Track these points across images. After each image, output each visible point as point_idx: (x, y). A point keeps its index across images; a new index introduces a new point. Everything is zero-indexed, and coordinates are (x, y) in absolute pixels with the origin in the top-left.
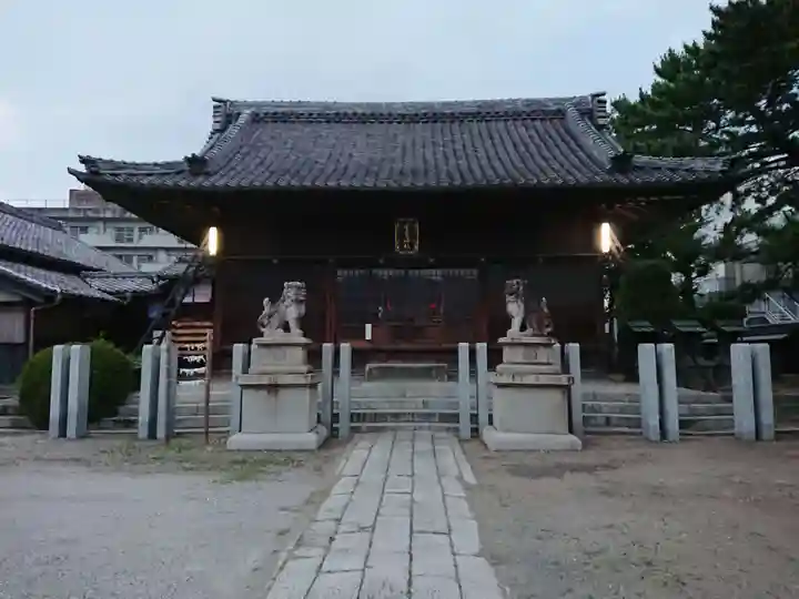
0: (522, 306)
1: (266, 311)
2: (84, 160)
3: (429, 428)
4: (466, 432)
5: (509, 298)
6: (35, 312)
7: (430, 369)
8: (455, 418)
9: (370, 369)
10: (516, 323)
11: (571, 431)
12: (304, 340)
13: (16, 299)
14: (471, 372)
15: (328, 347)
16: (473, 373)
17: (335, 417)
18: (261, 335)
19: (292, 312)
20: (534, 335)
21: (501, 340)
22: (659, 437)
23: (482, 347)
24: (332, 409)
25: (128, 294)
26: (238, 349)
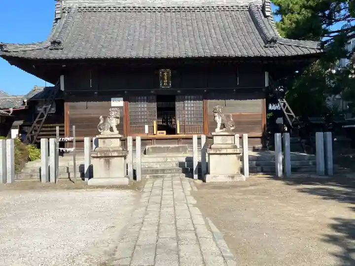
0: (221, 118)
1: (102, 122)
3: (179, 176)
5: (215, 115)
7: (178, 148)
10: (219, 125)
12: (120, 136)
15: (130, 139)
18: (100, 133)
19: (114, 122)
21: (213, 134)
23: (203, 137)
24: (133, 167)
25: (11, 110)
26: (87, 140)
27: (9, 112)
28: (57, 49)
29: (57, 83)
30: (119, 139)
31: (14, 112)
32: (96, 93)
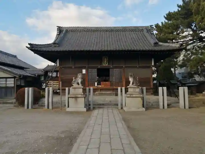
0: (133, 79)
1: (74, 80)
2: (29, 44)
3: (111, 107)
4: (120, 108)
5: (130, 77)
6: (16, 79)
7: (111, 93)
8: (117, 105)
9: (97, 93)
10: (131, 83)
11: (143, 107)
12: (83, 87)
13: (13, 77)
14: (121, 94)
15: (87, 88)
16: (122, 94)
17: (90, 105)
18: (73, 86)
19: (80, 81)
20: (135, 86)
21: (128, 87)
22: (162, 108)
23: (123, 88)
24: (89, 103)
25: (37, 75)
26: (67, 89)
27: (36, 76)
28: (56, 47)
29: (56, 63)
30: (82, 89)
31: (38, 75)
32: (73, 67)
